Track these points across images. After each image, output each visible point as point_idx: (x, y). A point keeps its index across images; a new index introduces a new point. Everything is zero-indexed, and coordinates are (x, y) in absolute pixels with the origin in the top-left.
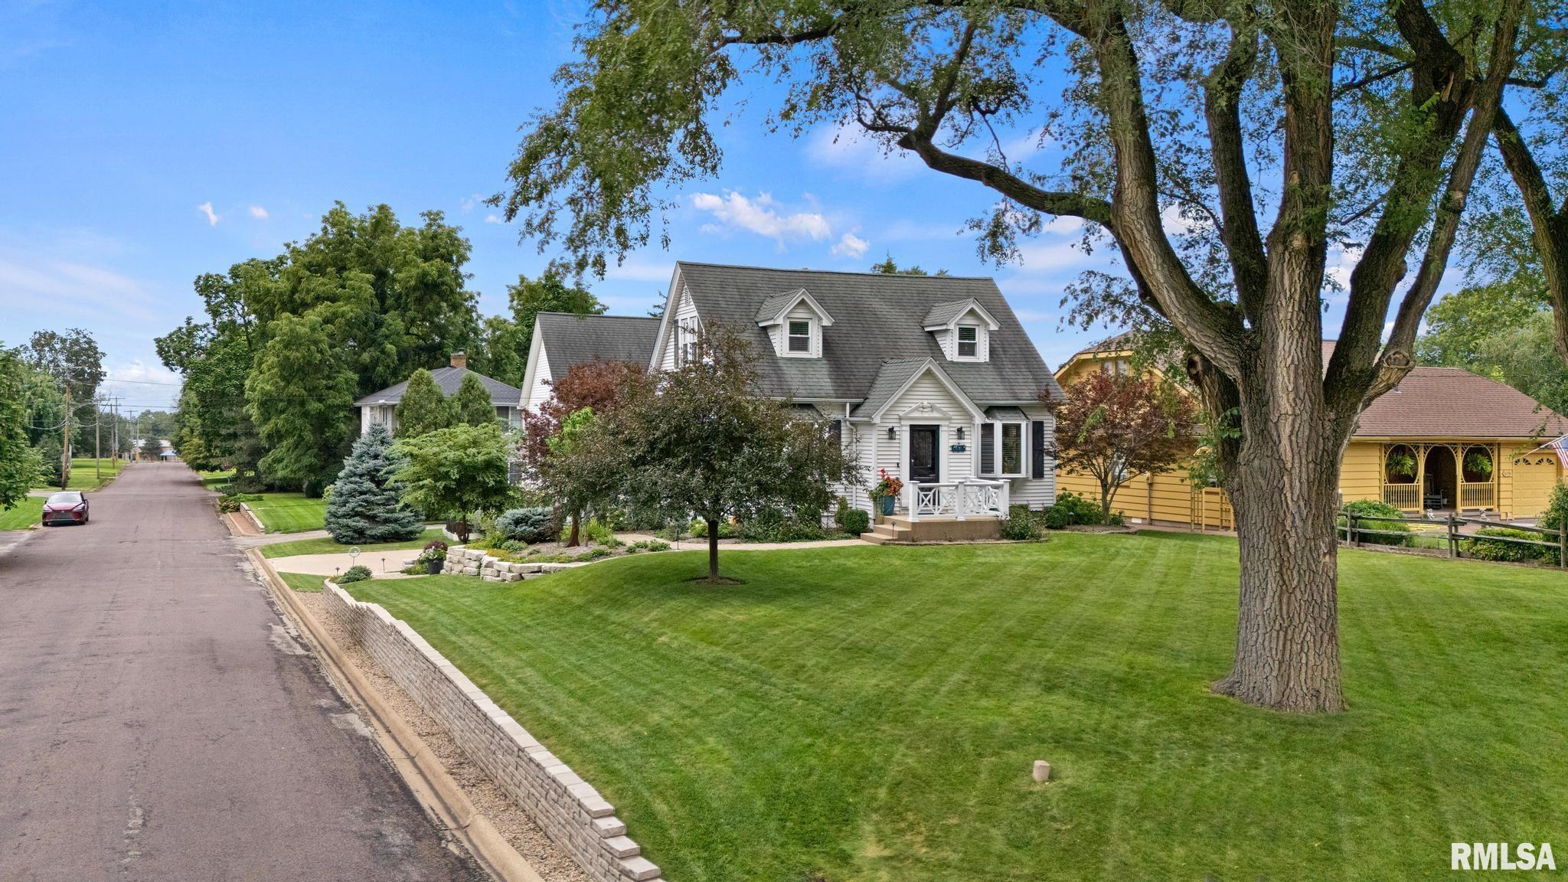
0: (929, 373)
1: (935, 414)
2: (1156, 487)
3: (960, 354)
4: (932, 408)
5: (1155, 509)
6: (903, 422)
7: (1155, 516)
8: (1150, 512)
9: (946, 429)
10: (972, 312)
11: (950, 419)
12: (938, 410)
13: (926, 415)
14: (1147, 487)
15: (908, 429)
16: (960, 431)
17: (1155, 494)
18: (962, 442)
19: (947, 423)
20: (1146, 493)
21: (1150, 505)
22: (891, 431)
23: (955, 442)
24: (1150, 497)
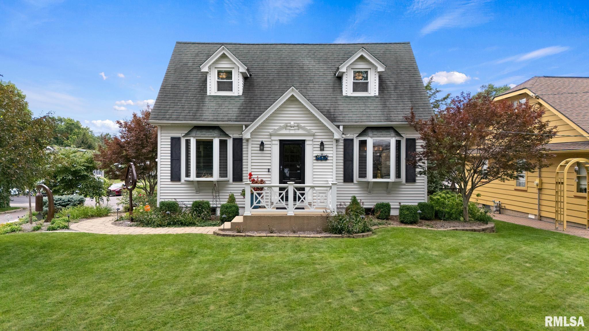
0: (293, 99)
1: (301, 132)
2: (544, 192)
3: (354, 91)
4: (299, 127)
5: (543, 208)
6: (273, 138)
7: (543, 214)
8: (540, 210)
9: (311, 143)
10: (362, 58)
11: (314, 135)
12: (303, 128)
13: (292, 132)
14: (537, 191)
15: (278, 143)
16: (322, 144)
17: (544, 197)
18: (325, 153)
19: (311, 138)
20: (537, 196)
21: (539, 205)
22: (262, 144)
23: (319, 153)
24: (540, 199)
